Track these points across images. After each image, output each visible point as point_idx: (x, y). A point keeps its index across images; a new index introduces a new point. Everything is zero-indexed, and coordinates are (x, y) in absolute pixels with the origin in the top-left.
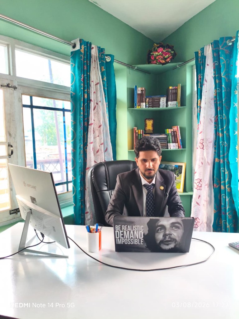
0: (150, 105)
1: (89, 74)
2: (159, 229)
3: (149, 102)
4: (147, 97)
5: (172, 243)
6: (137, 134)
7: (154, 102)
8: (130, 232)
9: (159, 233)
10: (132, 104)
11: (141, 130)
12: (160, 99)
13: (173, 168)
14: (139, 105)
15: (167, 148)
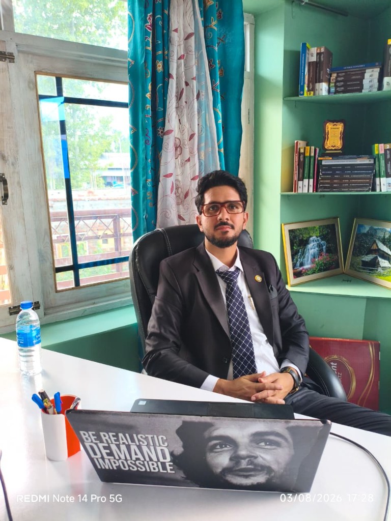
0: (338, 89)
1: (166, 12)
2: (216, 445)
3: (337, 81)
4: (332, 71)
5: (257, 473)
6: (302, 156)
7: (349, 81)
8: (128, 447)
9: (216, 452)
10: (293, 86)
11: (313, 148)
12: (365, 72)
13: (387, 236)
14: (311, 88)
15: (374, 189)
